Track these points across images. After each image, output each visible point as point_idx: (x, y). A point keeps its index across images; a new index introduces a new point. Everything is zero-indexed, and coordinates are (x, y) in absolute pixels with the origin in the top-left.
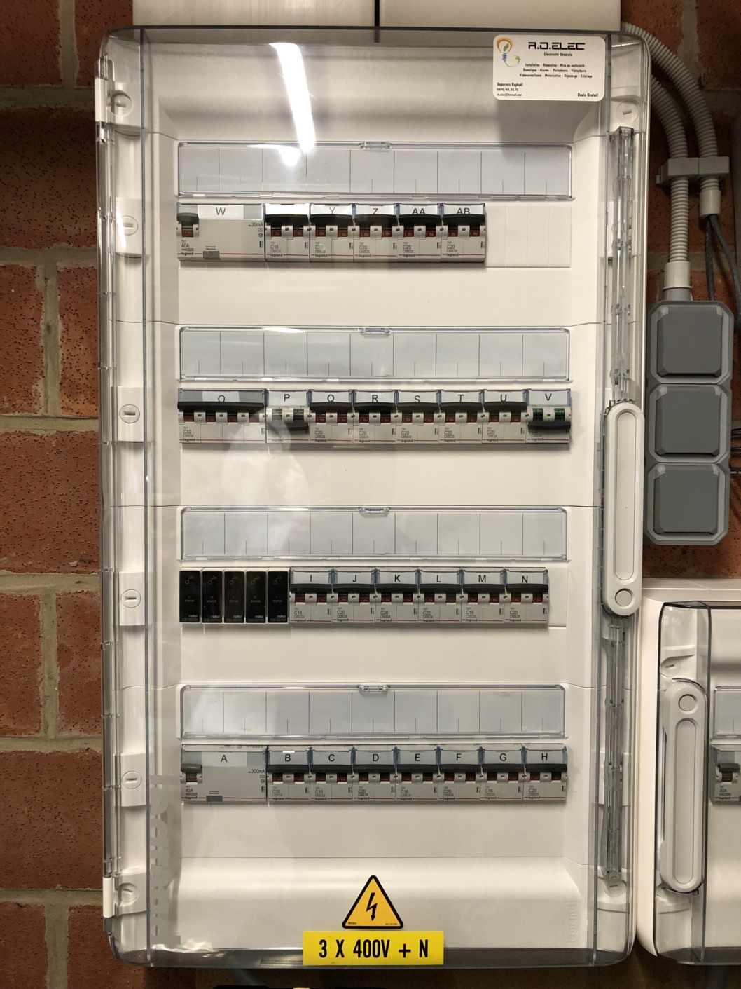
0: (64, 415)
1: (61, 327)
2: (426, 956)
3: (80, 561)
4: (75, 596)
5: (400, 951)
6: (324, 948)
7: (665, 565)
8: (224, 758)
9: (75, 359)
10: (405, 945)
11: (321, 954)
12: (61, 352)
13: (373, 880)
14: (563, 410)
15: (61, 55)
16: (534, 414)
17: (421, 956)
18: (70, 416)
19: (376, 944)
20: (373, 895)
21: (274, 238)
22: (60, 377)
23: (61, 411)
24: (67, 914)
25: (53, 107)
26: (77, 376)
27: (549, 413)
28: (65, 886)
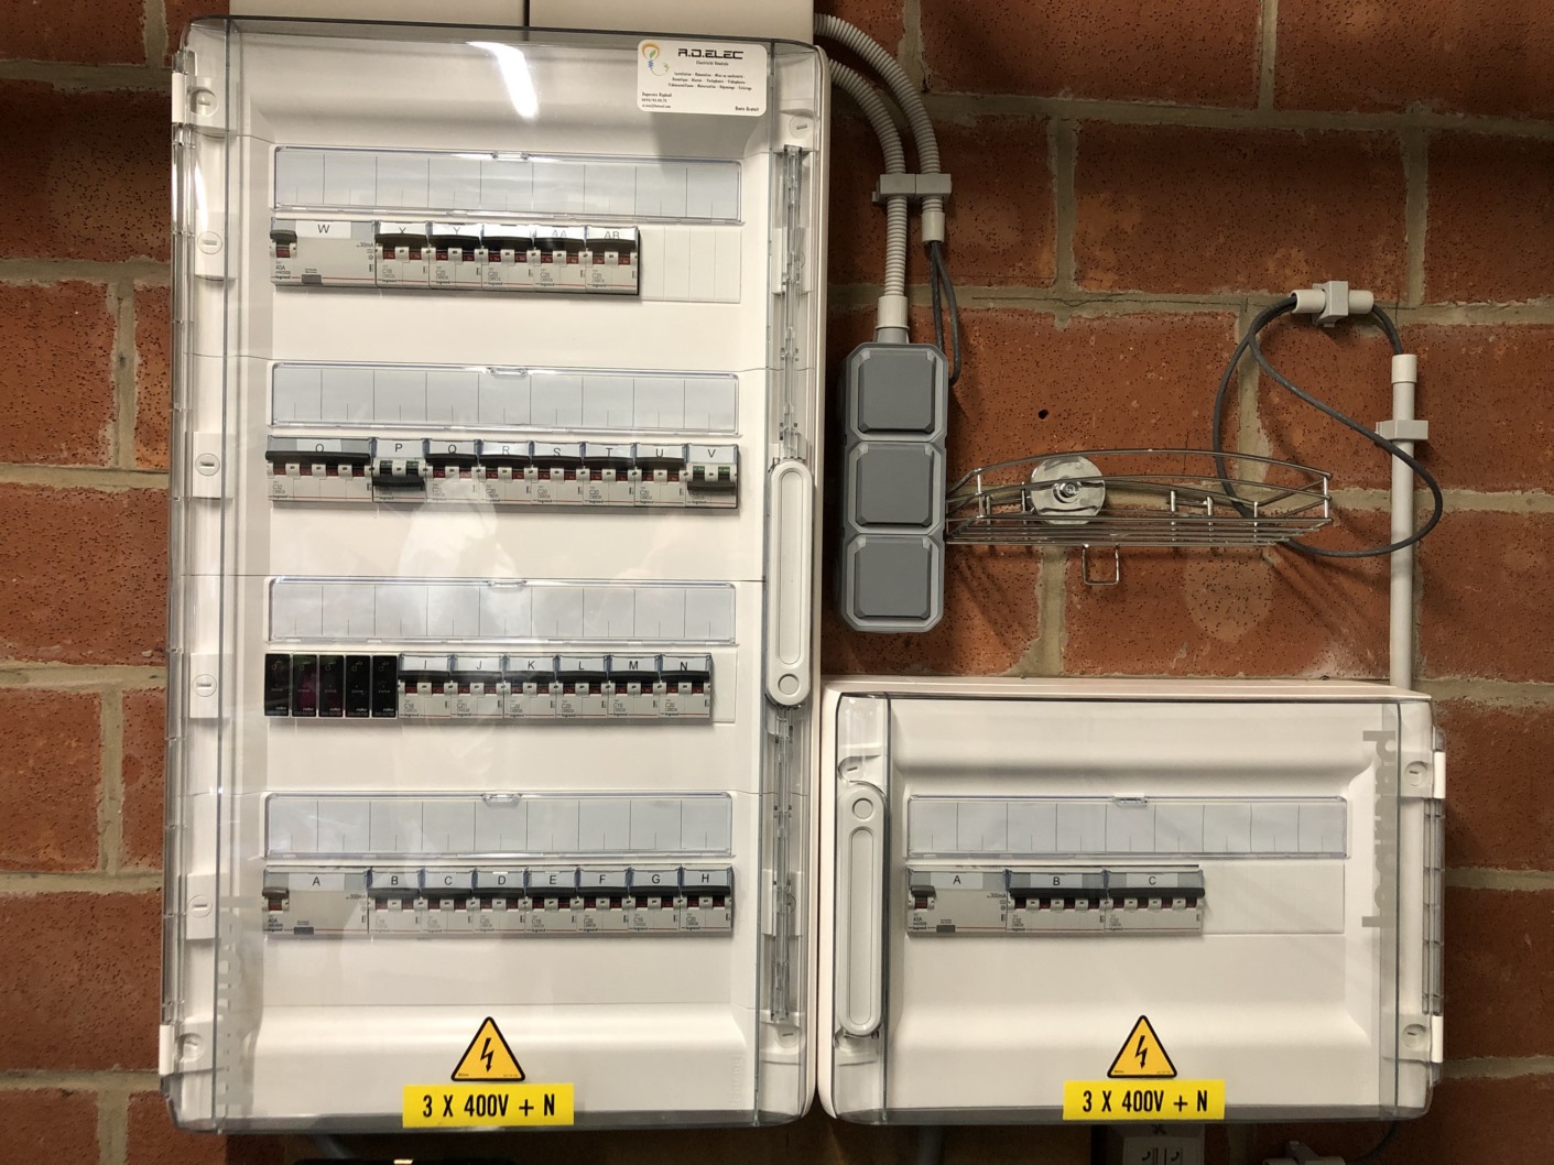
0: (138, 469)
1: (138, 360)
2: (552, 1113)
3: (156, 650)
4: (148, 694)
5: (521, 1108)
6: (429, 1106)
7: (885, 659)
8: (317, 881)
9: (156, 399)
10: (526, 1102)
11: (425, 1113)
12: (137, 390)
13: (489, 1023)
14: (729, 468)
15: (146, 27)
16: (695, 473)
17: (546, 1113)
18: (147, 469)
19: (492, 1100)
20: (488, 1041)
21: (386, 260)
22: (136, 421)
23: (136, 463)
24: (126, 1103)
25: (134, 90)
26: (157, 420)
27: (711, 472)
28: (125, 1067)
